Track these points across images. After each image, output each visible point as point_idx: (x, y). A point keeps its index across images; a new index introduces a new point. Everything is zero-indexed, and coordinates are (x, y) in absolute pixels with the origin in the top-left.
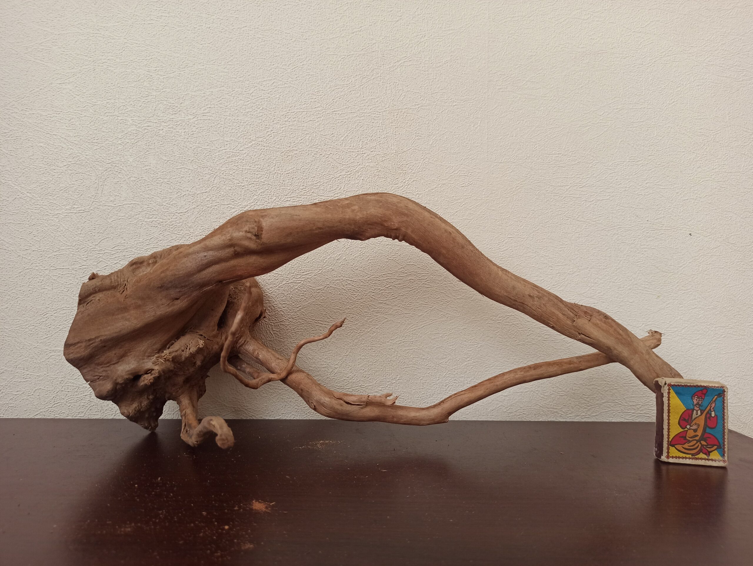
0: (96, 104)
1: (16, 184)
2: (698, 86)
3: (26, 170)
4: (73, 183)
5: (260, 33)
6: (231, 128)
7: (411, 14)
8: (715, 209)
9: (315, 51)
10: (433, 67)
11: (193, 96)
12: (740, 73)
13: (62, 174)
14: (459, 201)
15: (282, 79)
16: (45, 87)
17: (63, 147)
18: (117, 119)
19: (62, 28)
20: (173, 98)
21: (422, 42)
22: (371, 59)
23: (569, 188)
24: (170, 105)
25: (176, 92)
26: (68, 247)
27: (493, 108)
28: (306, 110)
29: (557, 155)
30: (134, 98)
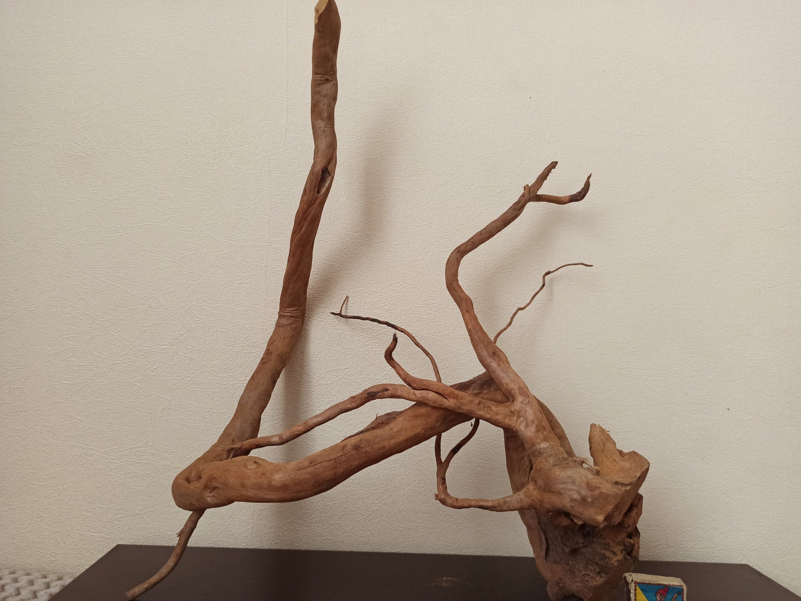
0: (266, 299)
2: (734, 291)
4: (246, 360)
5: (392, 247)
8: (749, 389)
9: (433, 260)
12: (766, 281)
14: (544, 378)
16: (228, 286)
17: (239, 332)
19: (243, 241)
22: (476, 267)
23: (631, 370)
29: (621, 344)
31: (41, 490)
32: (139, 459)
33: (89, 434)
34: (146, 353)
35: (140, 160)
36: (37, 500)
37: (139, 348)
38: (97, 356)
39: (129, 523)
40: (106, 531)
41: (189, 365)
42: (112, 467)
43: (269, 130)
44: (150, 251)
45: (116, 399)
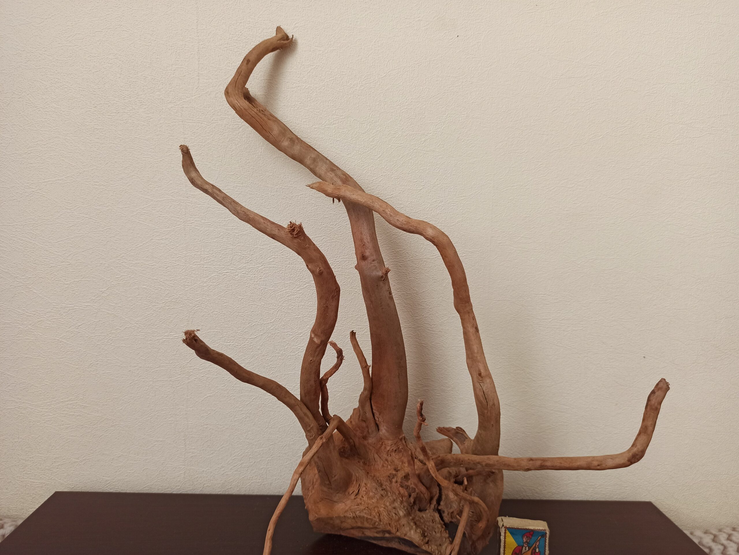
0: (187, 255)
1: (127, 316)
2: (658, 241)
3: (134, 306)
4: (169, 316)
5: (313, 199)
6: (290, 273)
7: (432, 184)
8: (665, 337)
10: (448, 226)
11: (261, 249)
12: (691, 231)
13: (161, 309)
15: (330, 235)
16: (147, 243)
17: (161, 289)
18: (203, 267)
19: (160, 196)
20: (245, 251)
21: (440, 206)
23: (551, 321)
24: (243, 256)
25: (248, 246)
26: (167, 365)
27: (494, 259)
28: (348, 260)
29: (543, 295)
30: (216, 251)
32: (71, 412)
33: (21, 389)
34: (69, 310)
35: (47, 110)
37: (61, 306)
38: (21, 313)
39: (67, 471)
40: (45, 478)
41: (113, 322)
42: (46, 419)
43: (180, 75)
44: (65, 207)
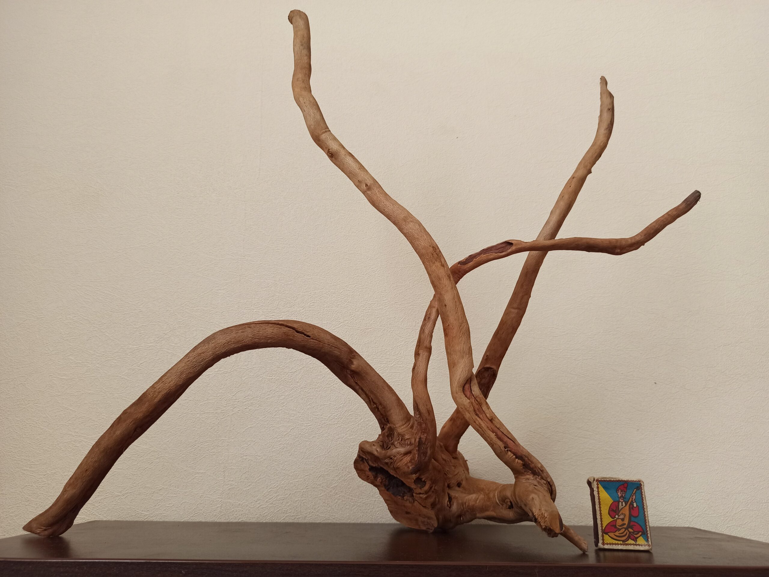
8: (672, 365)
11: (303, 296)
12: (673, 272)
16: (207, 293)
19: (222, 256)
23: (562, 351)
26: (214, 398)
28: (377, 302)
29: (551, 329)
30: (264, 298)
31: (32, 476)
33: (80, 423)
34: (134, 350)
36: (27, 485)
39: (109, 505)
41: (171, 360)
45: (106, 391)
